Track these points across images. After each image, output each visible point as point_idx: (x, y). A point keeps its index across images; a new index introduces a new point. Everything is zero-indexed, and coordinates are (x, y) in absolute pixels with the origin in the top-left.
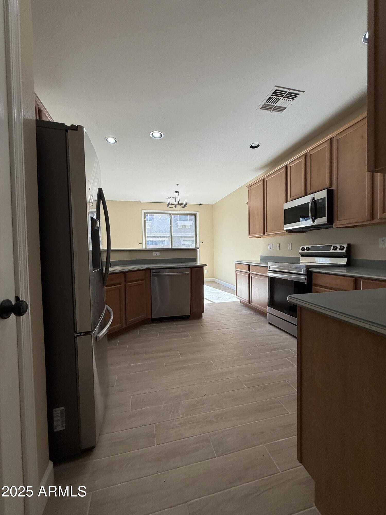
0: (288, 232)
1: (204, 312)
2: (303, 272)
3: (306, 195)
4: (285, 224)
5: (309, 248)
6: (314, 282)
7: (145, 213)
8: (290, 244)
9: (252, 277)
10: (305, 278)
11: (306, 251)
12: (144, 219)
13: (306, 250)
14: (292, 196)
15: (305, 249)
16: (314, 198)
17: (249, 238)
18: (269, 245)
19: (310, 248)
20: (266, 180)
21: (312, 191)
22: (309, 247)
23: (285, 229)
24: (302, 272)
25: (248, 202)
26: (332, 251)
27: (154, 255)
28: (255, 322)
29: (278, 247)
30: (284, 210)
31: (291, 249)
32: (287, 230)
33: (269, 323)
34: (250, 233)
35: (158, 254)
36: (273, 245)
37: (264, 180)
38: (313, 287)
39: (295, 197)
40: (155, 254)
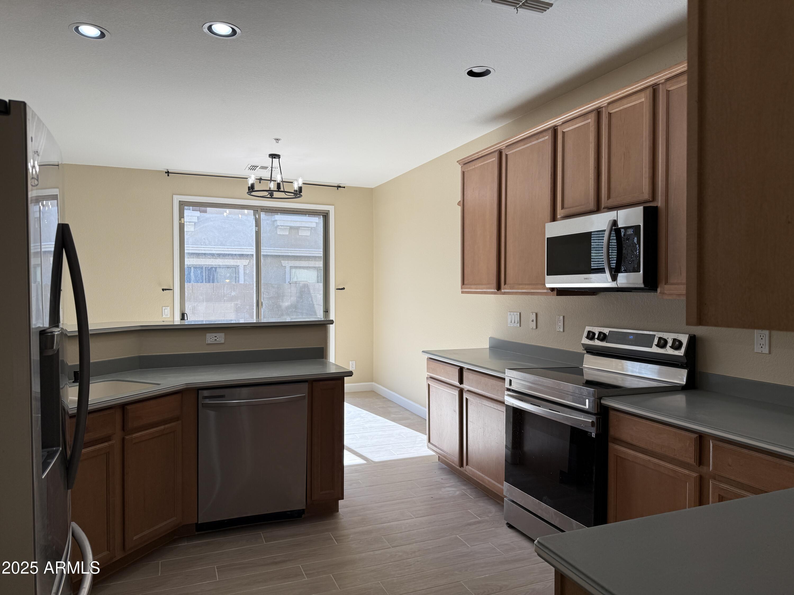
0: (555, 292)
1: (343, 499)
2: (587, 407)
3: (598, 209)
4: (547, 275)
5: (605, 334)
6: (612, 432)
7: (182, 205)
8: (562, 318)
9: (467, 399)
10: (593, 422)
11: (597, 343)
12: (180, 220)
13: (598, 339)
14: (566, 206)
15: (596, 337)
16: (615, 223)
17: (463, 292)
18: (511, 313)
19: (607, 334)
20: (507, 155)
21: (611, 203)
22: (606, 331)
23: (548, 286)
24: (585, 405)
25: (460, 202)
26: (655, 349)
27: (209, 342)
28: (475, 523)
29: (533, 321)
30: (547, 238)
31: (564, 331)
32: (552, 289)
33: (508, 524)
34: (465, 283)
35: (220, 337)
36: (520, 314)
37: (500, 153)
38: (611, 445)
39: (573, 211)
40: (210, 338)
